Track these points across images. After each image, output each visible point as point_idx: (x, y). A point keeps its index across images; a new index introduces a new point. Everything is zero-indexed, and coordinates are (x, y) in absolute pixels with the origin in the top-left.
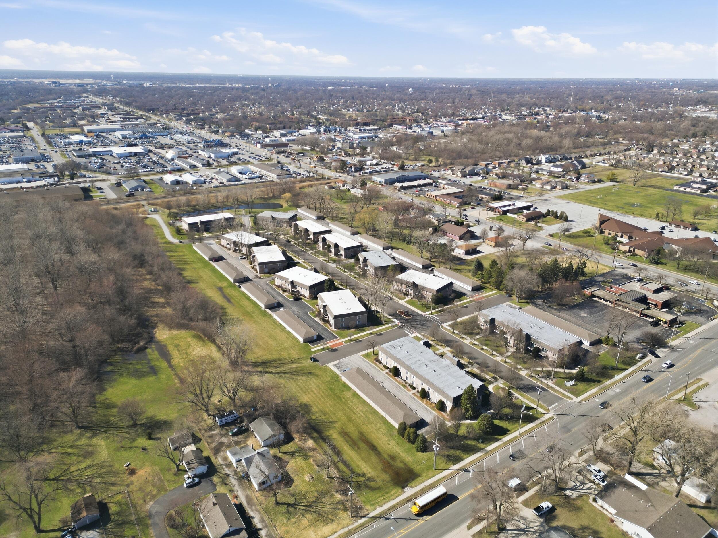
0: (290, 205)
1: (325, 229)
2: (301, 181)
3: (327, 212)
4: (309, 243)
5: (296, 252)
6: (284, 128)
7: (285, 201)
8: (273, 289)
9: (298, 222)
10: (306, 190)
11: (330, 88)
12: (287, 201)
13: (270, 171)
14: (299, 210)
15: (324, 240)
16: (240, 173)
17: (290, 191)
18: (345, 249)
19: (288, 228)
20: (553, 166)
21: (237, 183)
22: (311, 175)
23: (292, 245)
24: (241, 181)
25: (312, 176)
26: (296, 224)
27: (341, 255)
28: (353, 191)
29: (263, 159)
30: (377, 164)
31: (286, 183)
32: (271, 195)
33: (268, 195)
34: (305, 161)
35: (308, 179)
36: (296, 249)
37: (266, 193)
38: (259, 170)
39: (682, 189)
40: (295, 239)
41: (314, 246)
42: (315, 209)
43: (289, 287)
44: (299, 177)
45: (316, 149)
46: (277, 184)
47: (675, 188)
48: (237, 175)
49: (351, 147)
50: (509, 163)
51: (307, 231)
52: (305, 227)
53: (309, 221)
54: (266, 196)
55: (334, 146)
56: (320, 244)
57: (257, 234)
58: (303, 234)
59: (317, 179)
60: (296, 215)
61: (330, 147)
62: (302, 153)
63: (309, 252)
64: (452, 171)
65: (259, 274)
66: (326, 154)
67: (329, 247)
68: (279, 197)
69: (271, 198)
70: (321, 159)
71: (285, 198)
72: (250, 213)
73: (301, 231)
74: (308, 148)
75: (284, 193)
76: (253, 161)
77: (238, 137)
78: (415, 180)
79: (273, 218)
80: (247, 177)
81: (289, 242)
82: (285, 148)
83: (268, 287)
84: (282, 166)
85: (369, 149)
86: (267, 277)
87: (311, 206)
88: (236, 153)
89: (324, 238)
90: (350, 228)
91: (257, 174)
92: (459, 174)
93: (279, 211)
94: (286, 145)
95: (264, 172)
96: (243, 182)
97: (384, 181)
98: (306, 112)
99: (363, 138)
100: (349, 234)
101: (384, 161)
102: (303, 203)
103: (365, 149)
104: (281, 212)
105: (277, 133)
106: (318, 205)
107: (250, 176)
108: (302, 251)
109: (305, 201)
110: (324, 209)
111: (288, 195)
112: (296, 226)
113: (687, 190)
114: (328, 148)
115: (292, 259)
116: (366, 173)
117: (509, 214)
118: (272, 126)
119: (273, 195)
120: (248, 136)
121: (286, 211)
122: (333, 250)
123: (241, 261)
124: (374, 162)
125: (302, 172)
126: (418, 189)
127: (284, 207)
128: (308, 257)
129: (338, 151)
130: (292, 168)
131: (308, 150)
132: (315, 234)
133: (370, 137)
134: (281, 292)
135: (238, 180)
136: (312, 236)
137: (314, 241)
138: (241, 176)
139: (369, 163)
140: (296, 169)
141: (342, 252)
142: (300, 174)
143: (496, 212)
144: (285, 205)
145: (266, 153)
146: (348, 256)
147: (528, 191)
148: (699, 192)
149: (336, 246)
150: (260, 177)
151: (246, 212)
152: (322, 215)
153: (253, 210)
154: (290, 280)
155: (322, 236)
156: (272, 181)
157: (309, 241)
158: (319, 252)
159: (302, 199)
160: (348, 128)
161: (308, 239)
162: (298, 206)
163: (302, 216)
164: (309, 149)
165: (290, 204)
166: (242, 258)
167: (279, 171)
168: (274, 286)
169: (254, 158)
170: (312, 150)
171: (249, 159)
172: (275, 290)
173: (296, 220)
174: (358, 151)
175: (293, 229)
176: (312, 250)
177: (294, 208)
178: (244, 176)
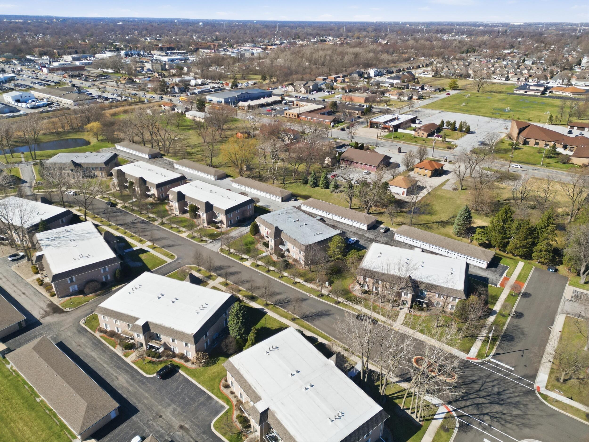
0: (102, 141)
1: (174, 175)
2: (111, 107)
3: (164, 145)
4: (152, 204)
5: (130, 226)
6: (76, 53)
7: (91, 134)
8: (97, 344)
9: (123, 168)
10: (123, 117)
11: (121, 23)
12: (96, 135)
13: (64, 96)
14: (118, 147)
15: (181, 197)
16: (18, 101)
17: (97, 119)
18: (228, 212)
19: (105, 179)
20: (388, 78)
21: (11, 114)
22: (123, 98)
23: (119, 211)
24: (18, 111)
25: (125, 100)
26: (120, 171)
27: (221, 222)
28: (189, 115)
29: (52, 84)
30: (203, 84)
31: (89, 110)
32: (67, 128)
33: (63, 127)
34: (111, 84)
35: (119, 103)
36: (129, 219)
37: (59, 125)
38: (47, 96)
39: (522, 92)
40: (124, 198)
41: (161, 208)
42: (143, 142)
43: (141, 339)
44: (107, 102)
45: (121, 71)
46: (75, 111)
47: (515, 92)
48: (13, 104)
49: (163, 68)
50: (343, 77)
51: (143, 181)
52: (139, 176)
53: (141, 163)
54: (60, 130)
55: (143, 68)
56: (175, 205)
57: (46, 200)
58: (138, 190)
59: (132, 104)
60: (116, 156)
61: (138, 69)
62: (103, 76)
63: (156, 223)
64: (294, 87)
65: (57, 301)
66: (136, 76)
67: (194, 209)
68: (81, 129)
69: (69, 132)
70: (131, 81)
71: (91, 130)
72: (34, 157)
73: (132, 183)
74: (111, 71)
75: (89, 122)
76: (37, 86)
77: (16, 62)
78: (259, 98)
79: (77, 165)
80: (29, 105)
81: (113, 205)
82: (81, 72)
83: (83, 340)
84: (79, 90)
85: (186, 69)
86: (77, 306)
87: (136, 138)
88: (12, 79)
89: (180, 194)
90: (213, 170)
91: (45, 101)
92: (303, 90)
93: (84, 151)
94: (82, 68)
95: (54, 98)
96: (21, 113)
97: (223, 100)
98: (100, 40)
99: (172, 60)
100: (213, 178)
101: (208, 81)
102: (121, 135)
103: (182, 69)
104: (88, 153)
105: (68, 59)
106: (147, 136)
107: (34, 104)
108: (142, 222)
109: (124, 132)
110: (158, 142)
111: (95, 125)
112: (121, 174)
113: (528, 93)
114: (136, 70)
115: (128, 245)
116: (195, 93)
117: (400, 130)
118: (61, 51)
119: (72, 126)
120: (29, 61)
121: (96, 149)
122: (203, 216)
123: (14, 267)
124: (199, 81)
125: (109, 96)
126: (268, 108)
127: (92, 144)
128: (158, 234)
129: (149, 72)
130: (95, 92)
131: (112, 73)
132: (159, 186)
133: (181, 60)
134: (119, 351)
135: (14, 110)
136: (154, 191)
137: (159, 199)
138: (20, 104)
139: (193, 82)
140: (100, 93)
141: (222, 217)
142: (107, 99)
143: (384, 128)
144: (93, 141)
145: (55, 77)
146: (233, 224)
147: (391, 103)
148: (539, 94)
149: (209, 207)
150: (47, 105)
151: (26, 157)
152: (156, 151)
153: (38, 153)
154: (141, 323)
155: (176, 189)
156: (68, 109)
157: (150, 200)
158: (175, 220)
159: (120, 130)
160: (153, 52)
161: (148, 196)
162: (115, 141)
163: (126, 157)
164: (113, 71)
165: (100, 138)
166: (15, 258)
167: (75, 96)
168: (98, 335)
169: (40, 84)
170: (116, 72)
171: (32, 85)
172: (105, 350)
173: (118, 164)
174: (174, 71)
175: (115, 180)
176: (162, 217)
177: (110, 144)
178: (24, 105)
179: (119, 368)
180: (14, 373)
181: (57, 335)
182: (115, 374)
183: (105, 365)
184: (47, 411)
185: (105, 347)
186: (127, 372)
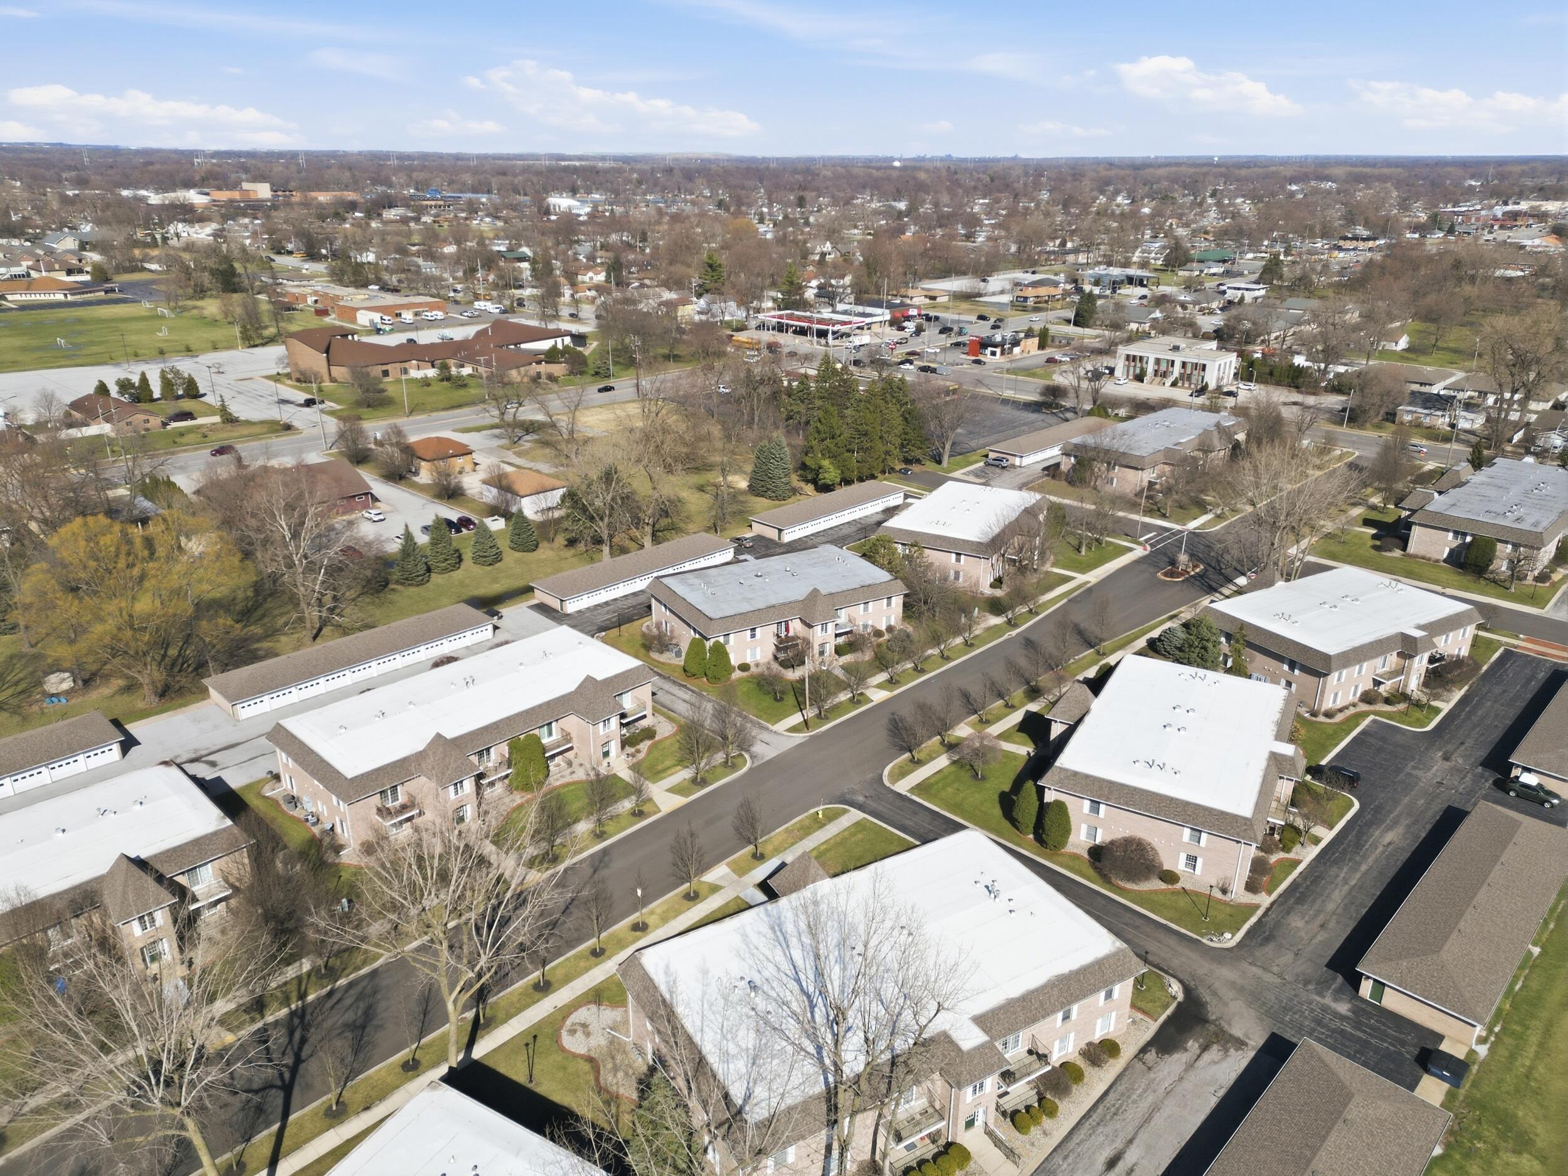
83: (1297, 923)
134: (1306, 854)
179: (1358, 845)
180: (1497, 1029)
181: (1306, 983)
182: (1381, 849)
183: (1364, 868)
184: (1552, 926)
185: (1305, 879)
186: (1360, 834)
